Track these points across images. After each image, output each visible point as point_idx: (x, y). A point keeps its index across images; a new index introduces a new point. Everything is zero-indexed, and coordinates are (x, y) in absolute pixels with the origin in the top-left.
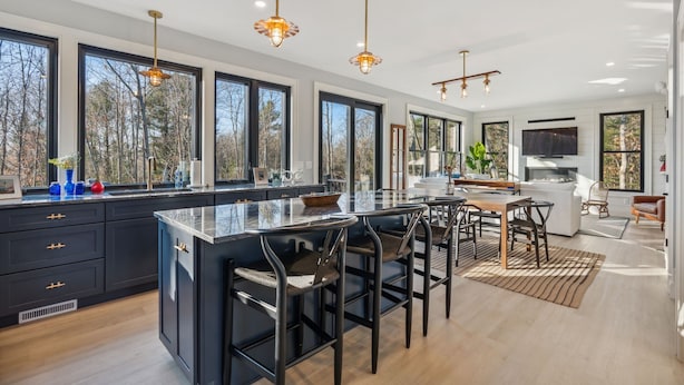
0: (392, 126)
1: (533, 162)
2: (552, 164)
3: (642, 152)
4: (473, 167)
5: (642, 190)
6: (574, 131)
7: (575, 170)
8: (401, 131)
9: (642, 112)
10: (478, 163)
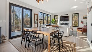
0: (35, 14)
1: (61, 22)
2: (64, 22)
3: (78, 20)
4: (53, 23)
5: (78, 26)
6: (68, 16)
7: (68, 23)
8: (37, 15)
9: (78, 13)
10: (53, 22)
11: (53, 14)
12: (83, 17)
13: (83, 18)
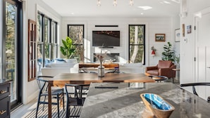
0: (29, 21)
1: (98, 50)
3: (144, 45)
7: (118, 54)
9: (144, 26)
10: (67, 51)
11: (62, 18)
12: (156, 37)
13: (156, 41)
